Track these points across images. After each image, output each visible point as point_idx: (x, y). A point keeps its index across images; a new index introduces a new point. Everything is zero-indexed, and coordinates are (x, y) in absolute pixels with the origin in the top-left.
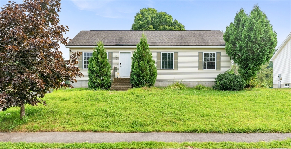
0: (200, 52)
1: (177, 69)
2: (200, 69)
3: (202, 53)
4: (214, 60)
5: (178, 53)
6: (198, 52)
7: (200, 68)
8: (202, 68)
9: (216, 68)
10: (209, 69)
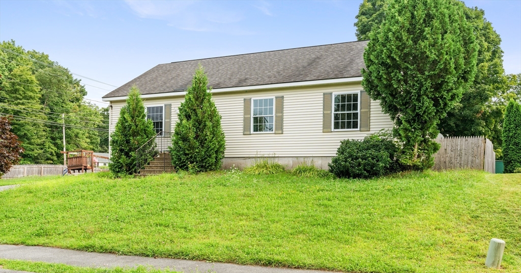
0: (326, 94)
1: (280, 132)
2: (325, 130)
3: (331, 94)
4: (357, 109)
5: (283, 97)
6: (322, 94)
7: (326, 128)
8: (331, 128)
9: (360, 127)
10: (346, 130)
